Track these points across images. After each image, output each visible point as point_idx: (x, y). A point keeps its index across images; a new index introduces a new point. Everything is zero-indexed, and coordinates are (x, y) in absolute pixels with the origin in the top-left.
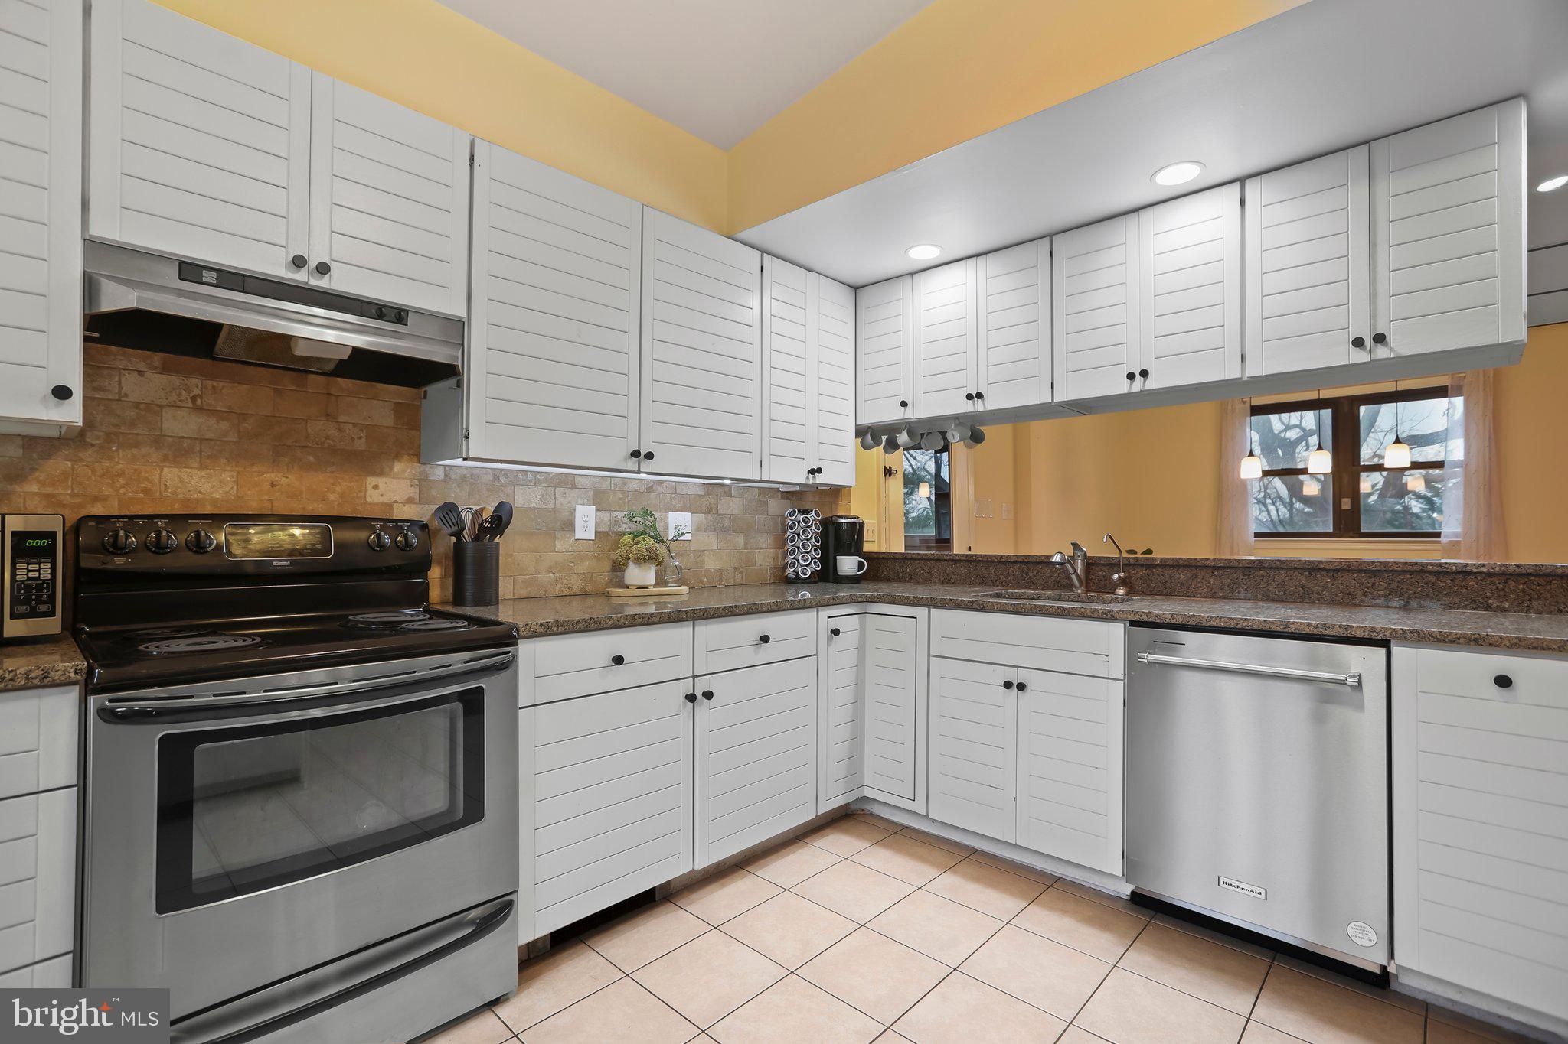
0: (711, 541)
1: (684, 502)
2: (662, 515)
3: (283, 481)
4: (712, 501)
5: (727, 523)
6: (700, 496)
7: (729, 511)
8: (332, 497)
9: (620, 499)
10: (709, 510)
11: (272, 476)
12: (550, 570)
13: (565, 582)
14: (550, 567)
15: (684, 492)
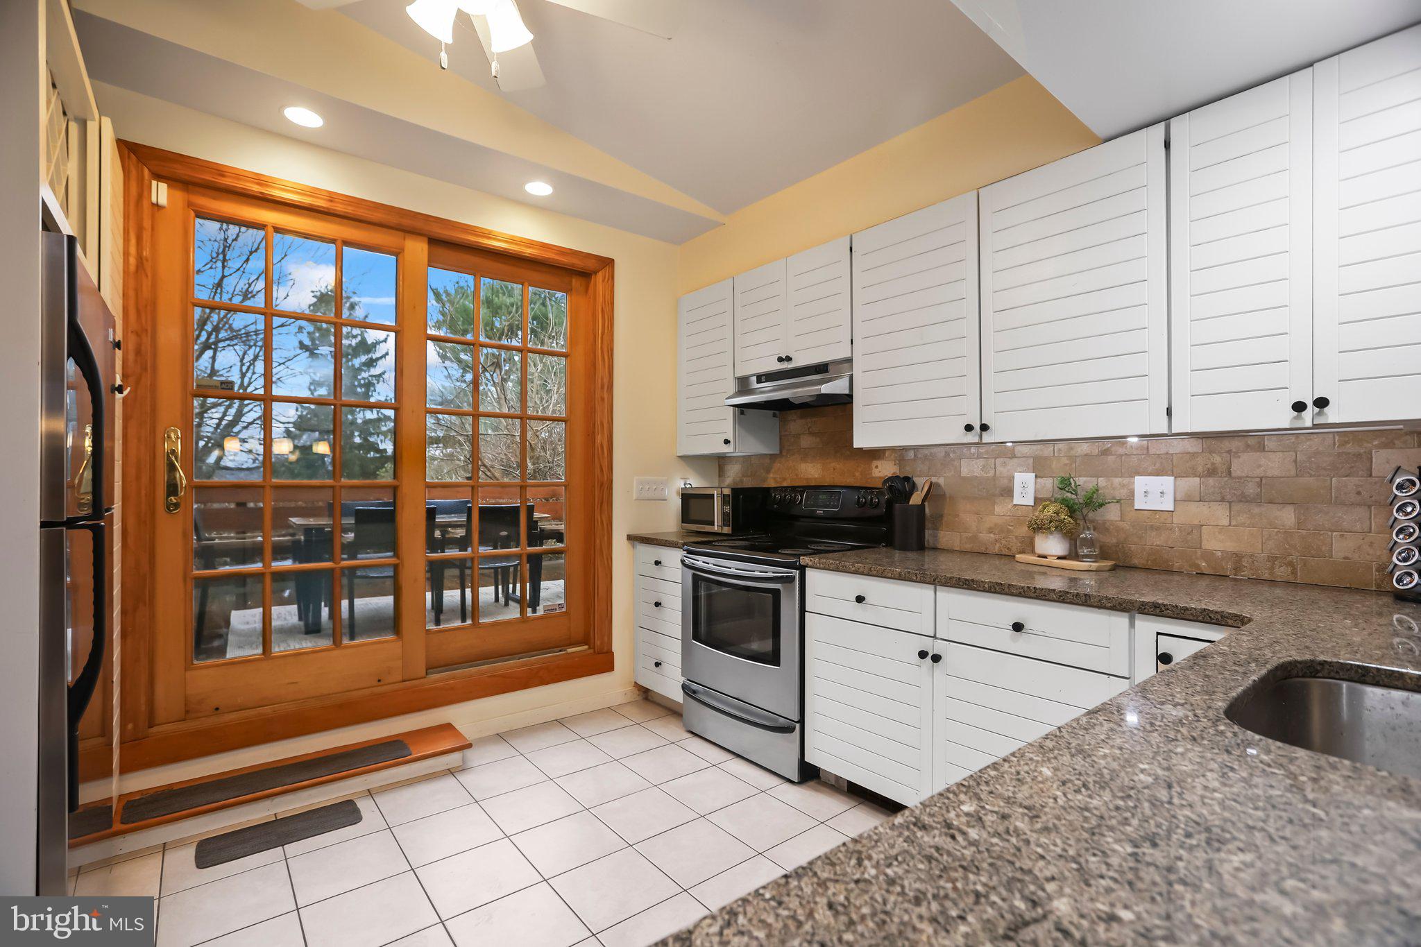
0: (1219, 514)
1: (1162, 463)
2: (1126, 481)
3: (838, 466)
4: (1217, 459)
5: (1251, 489)
6: (1193, 455)
7: (1259, 472)
8: (857, 474)
9: (1066, 465)
10: (1212, 472)
11: (833, 465)
12: (991, 531)
13: (1004, 542)
14: (990, 528)
15: (1163, 451)
